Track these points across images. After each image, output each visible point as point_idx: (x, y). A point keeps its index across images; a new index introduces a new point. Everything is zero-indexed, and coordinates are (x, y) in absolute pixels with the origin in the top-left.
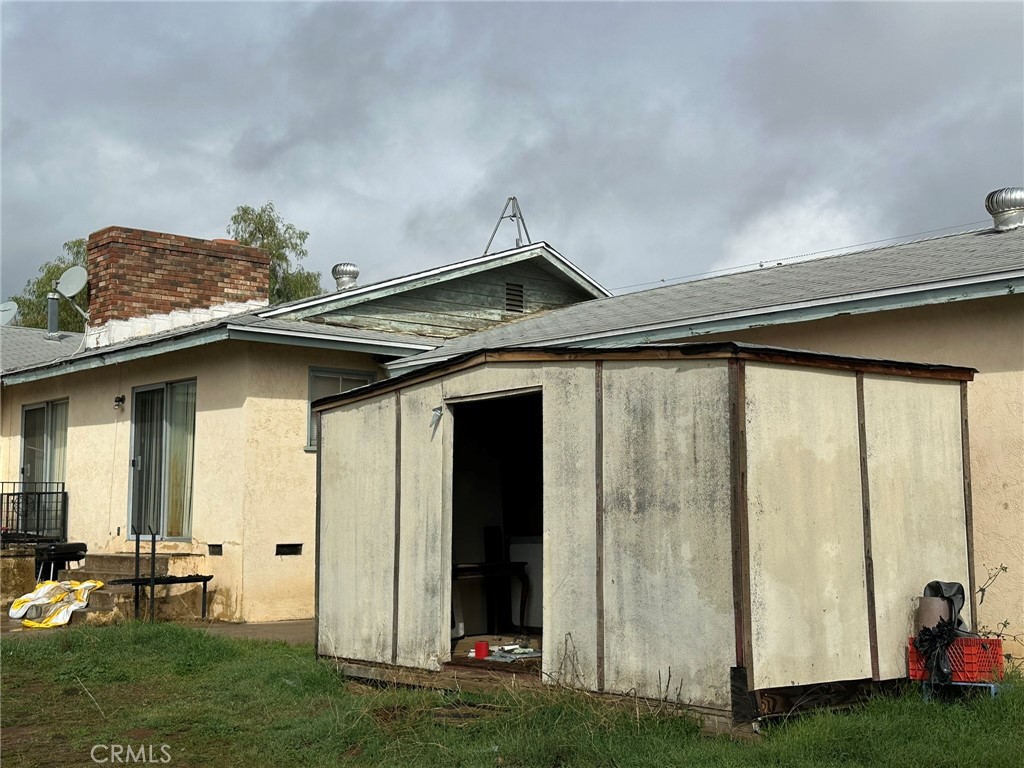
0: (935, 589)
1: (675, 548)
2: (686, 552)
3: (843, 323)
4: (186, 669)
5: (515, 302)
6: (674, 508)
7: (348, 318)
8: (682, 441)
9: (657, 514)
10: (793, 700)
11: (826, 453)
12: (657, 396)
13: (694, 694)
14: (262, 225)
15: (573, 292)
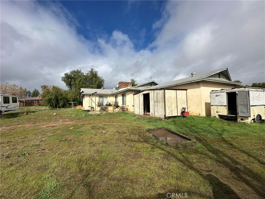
0: (183, 108)
1: (160, 105)
2: (161, 106)
3: (177, 86)
4: (125, 115)
5: (151, 85)
6: (160, 102)
7: (137, 88)
8: (160, 96)
9: (158, 102)
10: (169, 117)
11: (173, 97)
12: (158, 93)
13: (161, 117)
14: (133, 80)
15: (156, 84)
